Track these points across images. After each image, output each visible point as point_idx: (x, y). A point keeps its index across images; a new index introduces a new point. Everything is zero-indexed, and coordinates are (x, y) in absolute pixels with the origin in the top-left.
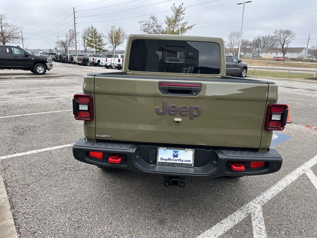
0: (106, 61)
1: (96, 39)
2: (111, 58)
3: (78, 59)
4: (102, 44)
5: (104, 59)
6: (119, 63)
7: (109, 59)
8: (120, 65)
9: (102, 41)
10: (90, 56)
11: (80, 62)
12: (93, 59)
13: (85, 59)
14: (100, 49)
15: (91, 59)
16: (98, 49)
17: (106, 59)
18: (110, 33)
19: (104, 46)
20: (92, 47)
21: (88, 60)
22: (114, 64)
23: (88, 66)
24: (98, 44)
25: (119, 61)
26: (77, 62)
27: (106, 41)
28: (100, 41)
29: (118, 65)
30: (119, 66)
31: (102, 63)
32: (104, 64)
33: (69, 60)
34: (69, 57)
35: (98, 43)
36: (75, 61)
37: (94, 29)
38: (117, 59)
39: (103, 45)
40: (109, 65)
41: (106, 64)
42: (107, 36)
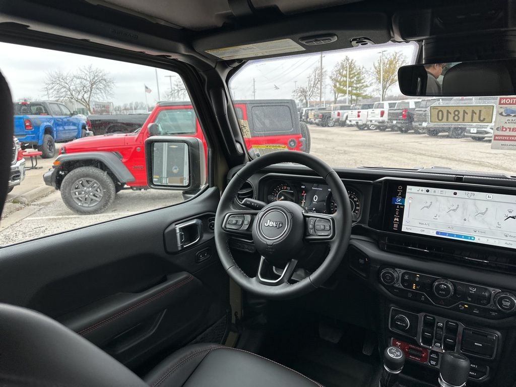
0: (359, 116)
1: (352, 78)
2: (367, 110)
3: (314, 115)
4: (362, 86)
5: (355, 112)
6: (381, 119)
7: (364, 112)
8: (383, 122)
9: (363, 81)
10: (335, 109)
11: (317, 121)
12: (339, 114)
13: (326, 116)
14: (358, 95)
15: (334, 115)
16: (355, 94)
17: (359, 112)
18: (377, 65)
19: (365, 89)
20: (344, 92)
21: (330, 117)
22: (371, 121)
23: (329, 126)
24: (355, 87)
25: (382, 114)
26: (313, 120)
27: (370, 79)
28: (359, 81)
29: (379, 122)
30: (380, 124)
31: (350, 121)
32: (354, 123)
33: (303, 118)
34: (304, 114)
35: (355, 85)
36: (310, 119)
37: (350, 61)
38: (378, 111)
39: (365, 87)
40: (364, 124)
41: (357, 123)
42: (372, 71)
